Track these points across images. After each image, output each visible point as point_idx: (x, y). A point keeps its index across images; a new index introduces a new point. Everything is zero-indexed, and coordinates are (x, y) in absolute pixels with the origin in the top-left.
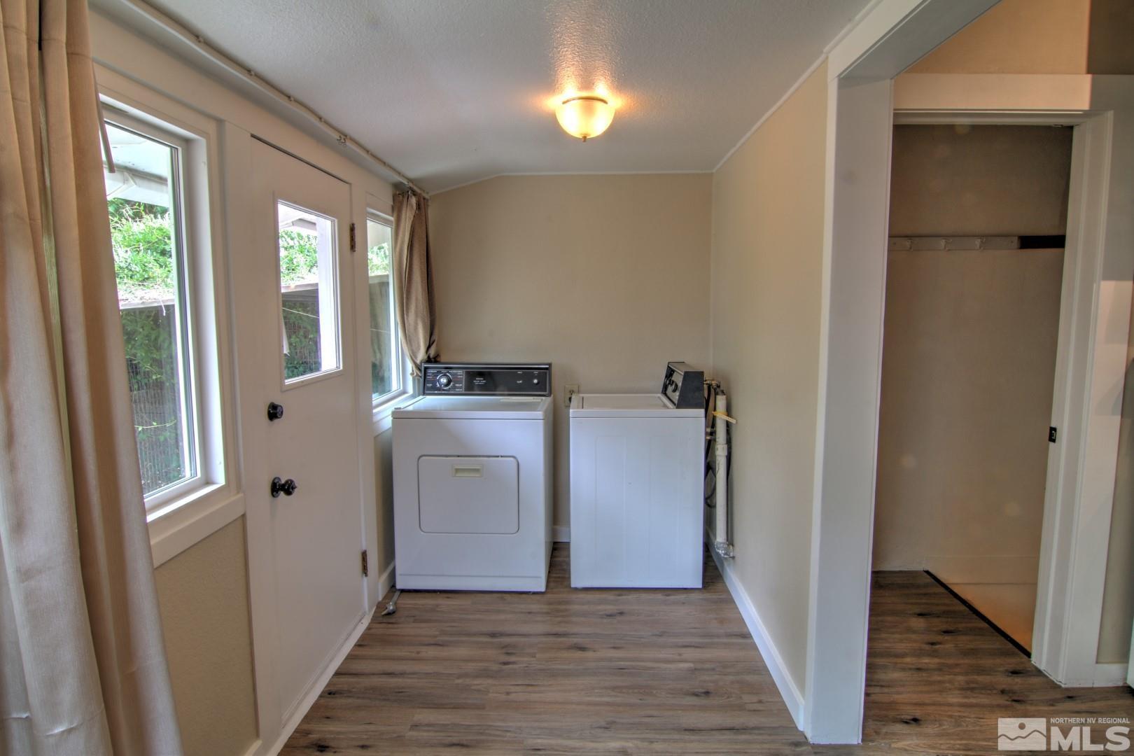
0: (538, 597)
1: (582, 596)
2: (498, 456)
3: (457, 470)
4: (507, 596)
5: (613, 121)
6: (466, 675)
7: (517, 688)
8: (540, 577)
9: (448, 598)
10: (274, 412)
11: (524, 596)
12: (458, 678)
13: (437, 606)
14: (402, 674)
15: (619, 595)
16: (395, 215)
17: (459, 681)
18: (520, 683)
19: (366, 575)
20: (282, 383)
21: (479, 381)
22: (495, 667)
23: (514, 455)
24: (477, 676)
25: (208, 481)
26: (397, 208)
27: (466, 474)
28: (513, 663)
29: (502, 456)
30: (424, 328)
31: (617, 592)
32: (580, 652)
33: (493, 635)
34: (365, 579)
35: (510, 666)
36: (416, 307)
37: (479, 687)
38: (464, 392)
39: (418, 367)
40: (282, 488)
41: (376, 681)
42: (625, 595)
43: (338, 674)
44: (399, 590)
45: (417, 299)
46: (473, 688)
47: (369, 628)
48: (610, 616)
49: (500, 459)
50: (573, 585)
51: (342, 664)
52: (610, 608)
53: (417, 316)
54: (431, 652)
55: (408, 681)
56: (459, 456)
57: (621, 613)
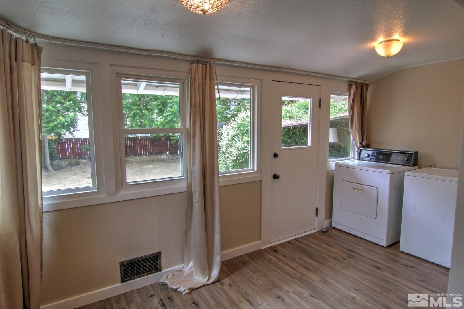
0: (382, 248)
1: (402, 255)
2: (370, 186)
3: (354, 188)
4: (369, 243)
5: (403, 46)
6: (328, 256)
7: (340, 266)
8: (384, 240)
9: (347, 235)
10: (275, 155)
11: (377, 246)
12: (325, 255)
13: (341, 236)
14: (311, 247)
15: (421, 262)
16: (349, 92)
17: (324, 256)
18: (343, 265)
19: (317, 216)
20: (280, 148)
21: (382, 157)
22: (339, 258)
23: (377, 187)
24: (331, 257)
25: (254, 170)
26: (350, 89)
27: (358, 191)
28: (347, 260)
29: (372, 186)
30: (359, 133)
31: (421, 260)
32: (376, 269)
33: (350, 251)
34: (317, 217)
35: (345, 260)
36: (355, 126)
37: (328, 260)
38: (374, 160)
39: (358, 149)
40: (276, 177)
41: (302, 245)
42: (424, 263)
43: (295, 239)
44: (333, 227)
45: (355, 123)
46: (327, 259)
47: (314, 233)
48: (405, 265)
49: (371, 187)
50: (400, 250)
51: (298, 238)
52: (410, 264)
53: (355, 129)
54: (325, 246)
55: (310, 249)
56: (356, 183)
57: (412, 267)
